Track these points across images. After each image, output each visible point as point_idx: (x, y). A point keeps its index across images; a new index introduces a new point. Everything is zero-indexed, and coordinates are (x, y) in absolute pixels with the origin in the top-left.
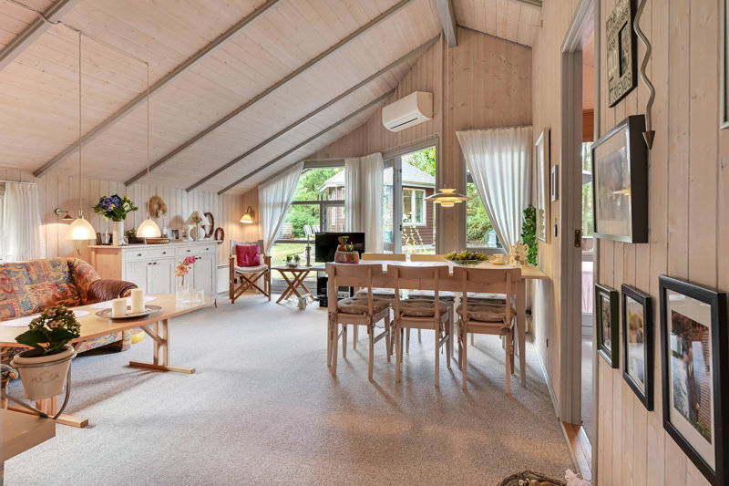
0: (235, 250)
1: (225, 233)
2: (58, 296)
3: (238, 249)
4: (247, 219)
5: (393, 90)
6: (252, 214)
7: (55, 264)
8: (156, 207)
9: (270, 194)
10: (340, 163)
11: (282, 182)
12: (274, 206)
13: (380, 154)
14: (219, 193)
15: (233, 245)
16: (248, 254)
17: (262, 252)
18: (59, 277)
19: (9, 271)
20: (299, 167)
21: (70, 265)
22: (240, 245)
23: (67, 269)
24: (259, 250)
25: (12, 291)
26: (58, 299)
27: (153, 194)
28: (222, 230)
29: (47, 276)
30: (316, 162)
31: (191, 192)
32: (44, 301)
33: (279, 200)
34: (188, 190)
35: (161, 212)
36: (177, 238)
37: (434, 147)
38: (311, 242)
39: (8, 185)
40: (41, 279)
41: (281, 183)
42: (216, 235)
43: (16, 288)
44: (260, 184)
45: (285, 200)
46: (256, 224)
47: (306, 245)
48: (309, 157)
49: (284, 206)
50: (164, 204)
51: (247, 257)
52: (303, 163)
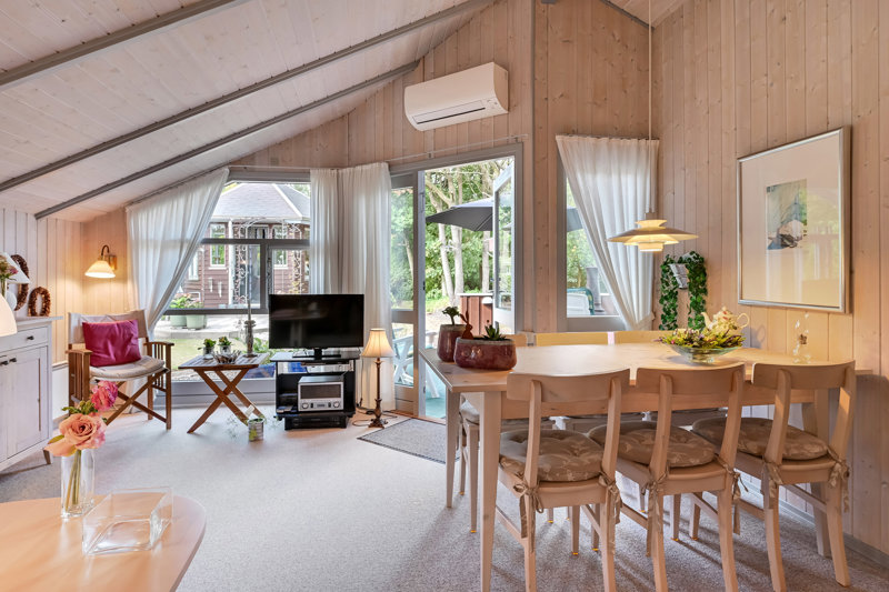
0: (80, 333)
1: (52, 298)
3: (89, 332)
4: (100, 270)
5: (416, 63)
6: (111, 259)
10: (301, 176)
11: (182, 201)
12: (164, 246)
13: (385, 166)
14: (38, 216)
15: (75, 323)
16: (113, 339)
17: (143, 333)
20: (218, 176)
22: (90, 322)
24: (135, 330)
28: (45, 293)
30: (253, 171)
37: (512, 160)
38: (255, 311)
41: (180, 203)
42: (32, 304)
44: (131, 203)
45: (189, 235)
46: (122, 278)
47: (245, 318)
48: (239, 161)
49: (187, 246)
51: (110, 346)
52: (227, 170)
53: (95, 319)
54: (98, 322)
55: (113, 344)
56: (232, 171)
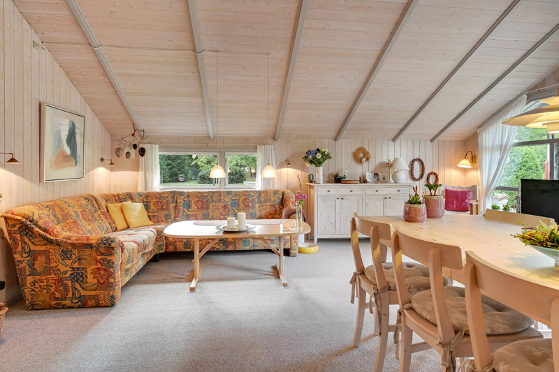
0: (445, 194)
1: (439, 177)
2: (272, 212)
3: (448, 194)
4: (465, 163)
6: (473, 159)
7: (275, 192)
8: (361, 155)
9: (490, 137)
12: (492, 149)
14: (432, 140)
15: (442, 189)
16: (457, 198)
18: (275, 201)
19: (249, 195)
20: (520, 101)
21: (283, 194)
22: (450, 189)
23: (281, 197)
24: (471, 195)
25: (248, 206)
26: (271, 214)
27: (358, 145)
28: (435, 174)
29: (269, 200)
31: (398, 141)
32: (264, 214)
33: (498, 142)
34: (394, 140)
35: (364, 159)
36: (378, 180)
39: (258, 147)
40: (266, 201)
42: (428, 178)
43: (250, 205)
44: (480, 126)
45: (505, 142)
48: (534, 87)
49: (503, 149)
50: (368, 153)
51: (455, 202)
52: (525, 96)
53: (453, 187)
54: (454, 189)
55: (457, 200)
56: (529, 96)
